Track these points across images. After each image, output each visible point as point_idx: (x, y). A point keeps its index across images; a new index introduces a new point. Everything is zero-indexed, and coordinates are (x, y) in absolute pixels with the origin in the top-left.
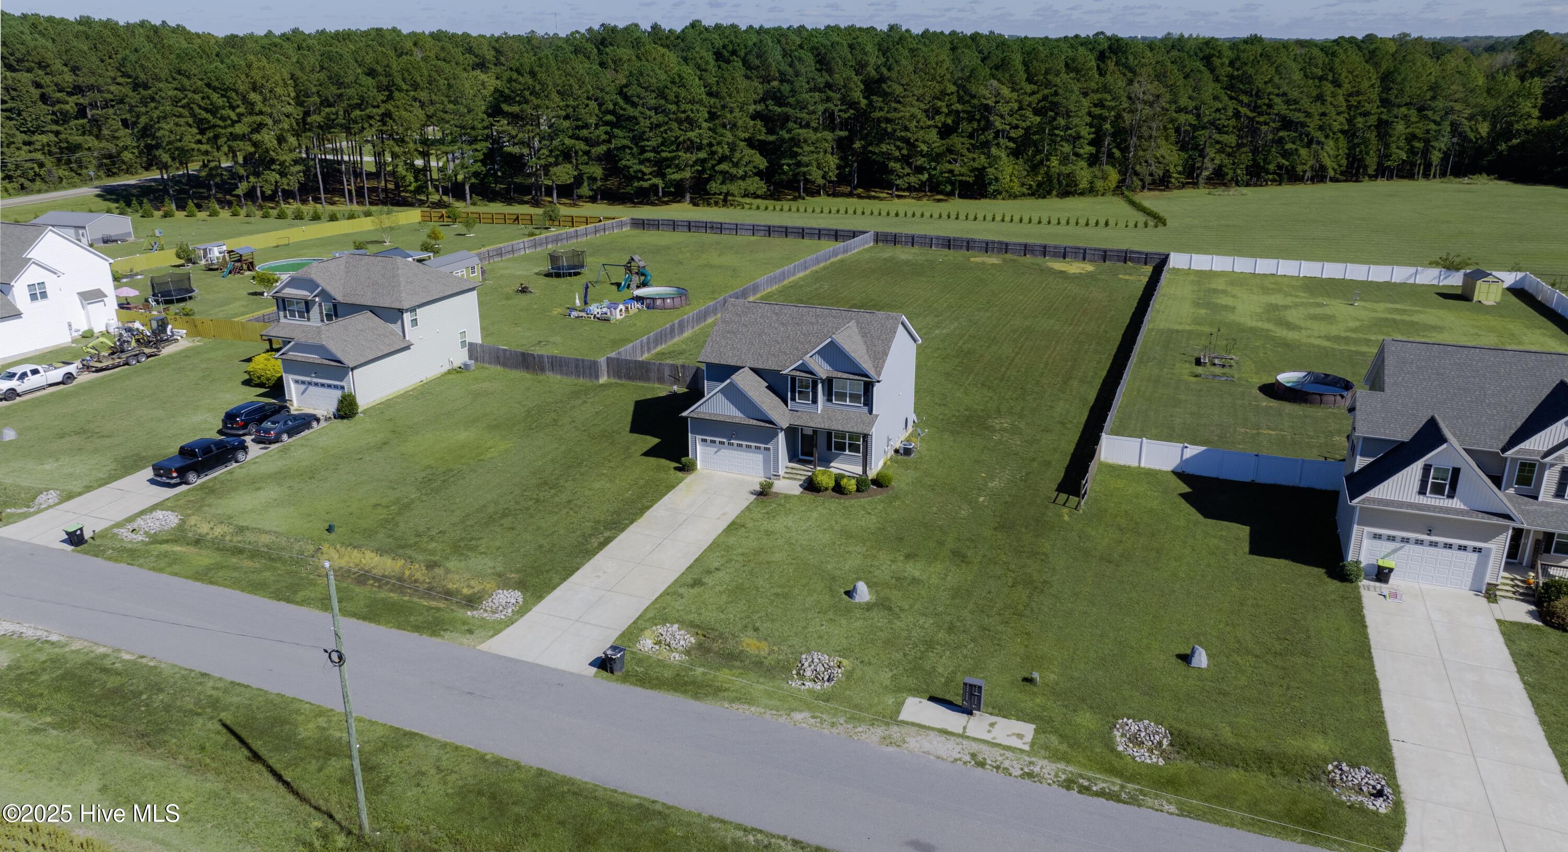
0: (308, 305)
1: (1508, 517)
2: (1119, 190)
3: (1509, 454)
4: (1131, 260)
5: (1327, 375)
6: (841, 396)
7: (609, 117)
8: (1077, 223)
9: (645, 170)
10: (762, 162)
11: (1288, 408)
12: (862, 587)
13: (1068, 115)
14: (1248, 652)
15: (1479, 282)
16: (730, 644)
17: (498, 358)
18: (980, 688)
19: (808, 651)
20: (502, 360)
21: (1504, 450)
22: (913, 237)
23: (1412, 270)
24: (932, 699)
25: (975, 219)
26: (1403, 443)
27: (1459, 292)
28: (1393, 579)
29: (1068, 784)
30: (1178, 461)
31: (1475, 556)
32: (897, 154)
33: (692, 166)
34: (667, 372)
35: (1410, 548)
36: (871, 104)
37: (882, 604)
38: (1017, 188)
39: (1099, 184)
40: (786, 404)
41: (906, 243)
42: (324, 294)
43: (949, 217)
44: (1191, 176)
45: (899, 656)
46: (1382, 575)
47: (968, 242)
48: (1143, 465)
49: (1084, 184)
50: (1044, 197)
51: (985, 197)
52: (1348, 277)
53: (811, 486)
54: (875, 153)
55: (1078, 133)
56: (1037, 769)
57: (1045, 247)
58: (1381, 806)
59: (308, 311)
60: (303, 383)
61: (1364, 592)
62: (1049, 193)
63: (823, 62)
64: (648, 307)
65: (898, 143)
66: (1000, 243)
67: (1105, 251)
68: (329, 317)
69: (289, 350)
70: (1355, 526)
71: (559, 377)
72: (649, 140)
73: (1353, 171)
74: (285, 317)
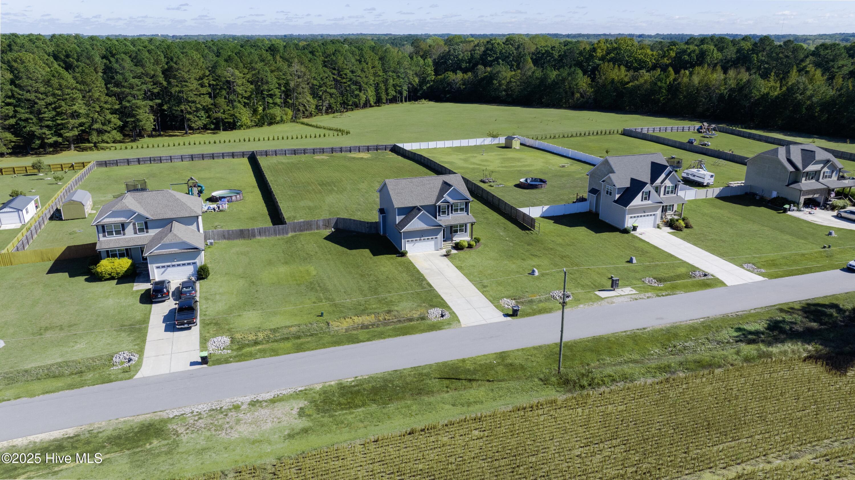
0: (123, 226)
1: (661, 203)
2: (294, 119)
3: (654, 185)
6: (456, 210)
9: (46, 132)
10: (118, 122)
12: (536, 270)
15: (513, 141)
16: (525, 298)
21: (652, 184)
22: (276, 151)
23: (482, 139)
24: (600, 291)
26: (628, 187)
27: (504, 145)
28: (638, 229)
29: (658, 296)
30: (541, 213)
32: (190, 110)
35: (640, 218)
36: (169, 83)
38: (249, 123)
39: (285, 117)
41: (272, 155)
42: (140, 217)
44: (319, 110)
46: (635, 228)
49: (278, 119)
50: (262, 126)
51: (235, 129)
53: (457, 248)
54: (177, 111)
56: (648, 295)
58: (709, 276)
59: (124, 230)
60: (163, 267)
61: (636, 234)
62: (263, 124)
63: (137, 62)
67: (368, 147)
68: (141, 230)
70: (627, 216)
71: (264, 238)
72: (45, 113)
73: (379, 102)
74: (104, 236)
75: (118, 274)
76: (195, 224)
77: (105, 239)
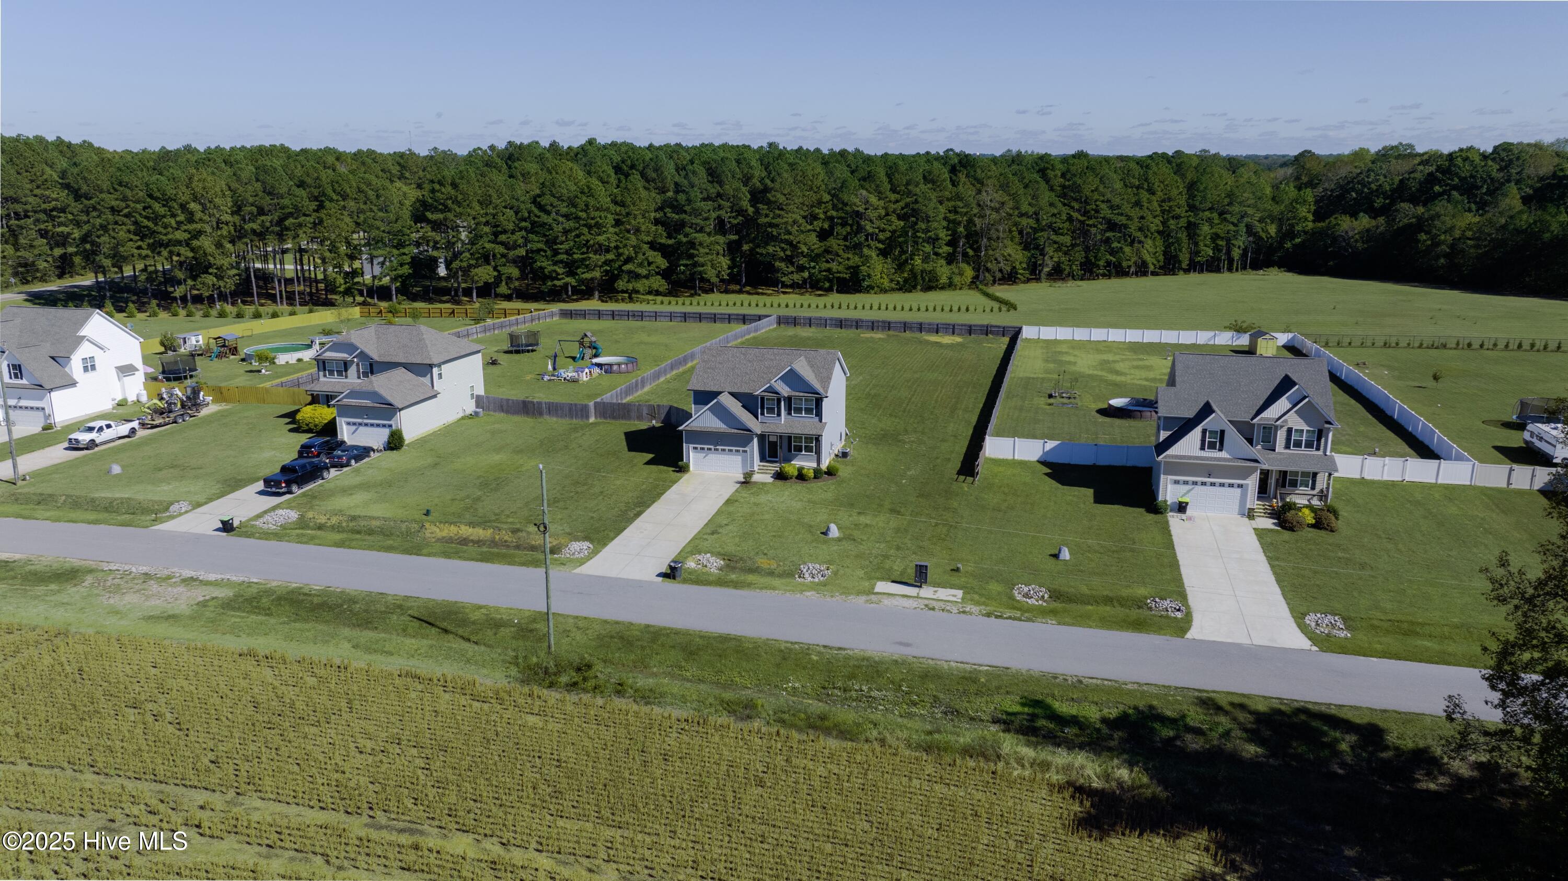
0: (346, 365)
1: (1256, 461)
2: (974, 284)
3: (1255, 421)
4: (992, 333)
5: (1145, 400)
6: (798, 410)
7: (523, 224)
8: (943, 310)
9: (558, 270)
10: (663, 263)
11: (1117, 422)
12: (833, 527)
13: (927, 219)
14: (1096, 552)
15: (1259, 340)
16: (749, 563)
17: (502, 406)
18: (926, 567)
19: (805, 563)
20: (505, 408)
21: (1252, 419)
22: (810, 319)
23: (1211, 334)
24: (893, 582)
25: (856, 308)
26: (1190, 419)
27: (1247, 349)
28: (1189, 511)
29: (988, 615)
30: (1041, 453)
31: (1239, 490)
32: (782, 254)
33: (601, 267)
34: (645, 411)
35: (1199, 488)
36: (757, 211)
37: (847, 537)
38: (886, 283)
39: (957, 279)
40: (757, 419)
41: (805, 325)
42: (363, 356)
43: (832, 307)
44: (1034, 273)
45: (867, 563)
46: (1181, 508)
47: (857, 322)
48: (1016, 458)
49: (944, 280)
50: (910, 291)
51: (860, 292)
52: (1163, 341)
53: (780, 476)
54: (762, 254)
55: (937, 235)
56: (967, 609)
57: (921, 324)
58: (1179, 615)
59: (346, 370)
60: (354, 424)
61: (1170, 519)
62: (914, 287)
63: (714, 175)
64: (606, 372)
65: (783, 245)
66: (884, 322)
67: (970, 326)
68: (366, 375)
69: (344, 398)
70: (1162, 476)
71: (555, 419)
72: (562, 243)
73: (1170, 266)
74: (325, 376)
75: (316, 426)
76: (429, 376)
77: (325, 379)
